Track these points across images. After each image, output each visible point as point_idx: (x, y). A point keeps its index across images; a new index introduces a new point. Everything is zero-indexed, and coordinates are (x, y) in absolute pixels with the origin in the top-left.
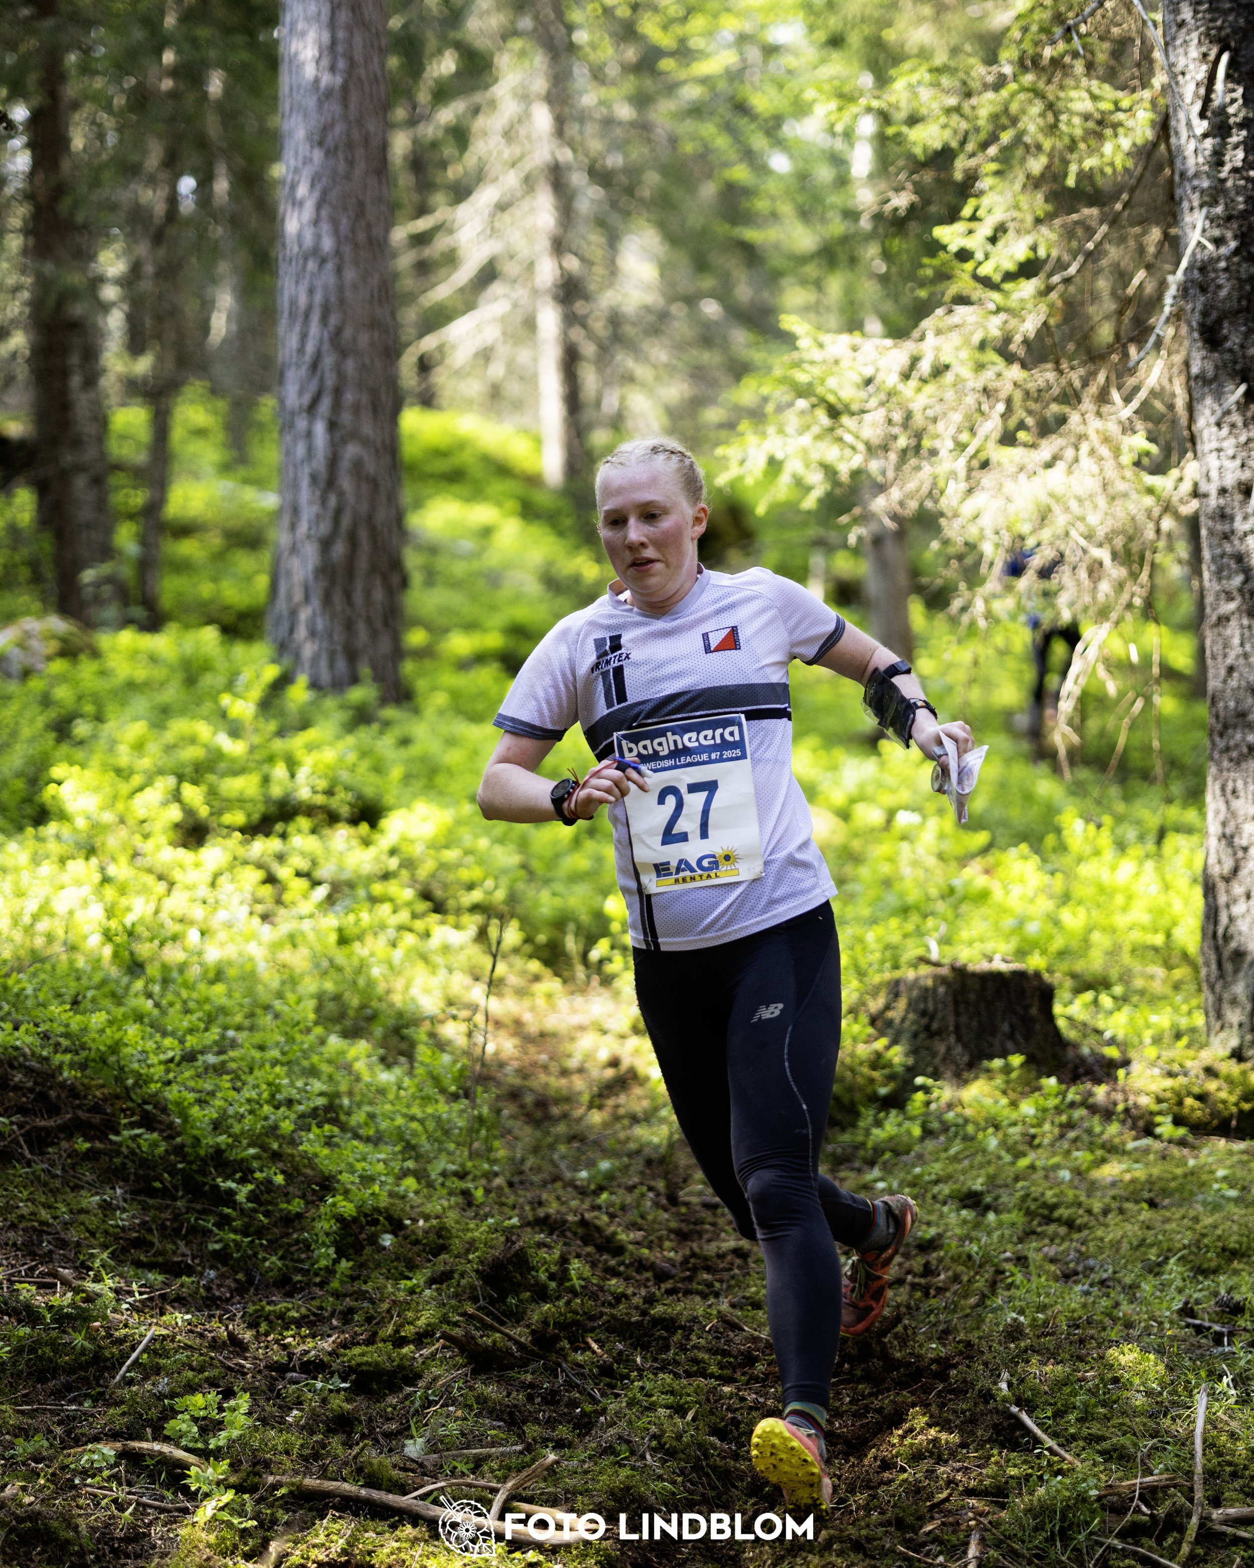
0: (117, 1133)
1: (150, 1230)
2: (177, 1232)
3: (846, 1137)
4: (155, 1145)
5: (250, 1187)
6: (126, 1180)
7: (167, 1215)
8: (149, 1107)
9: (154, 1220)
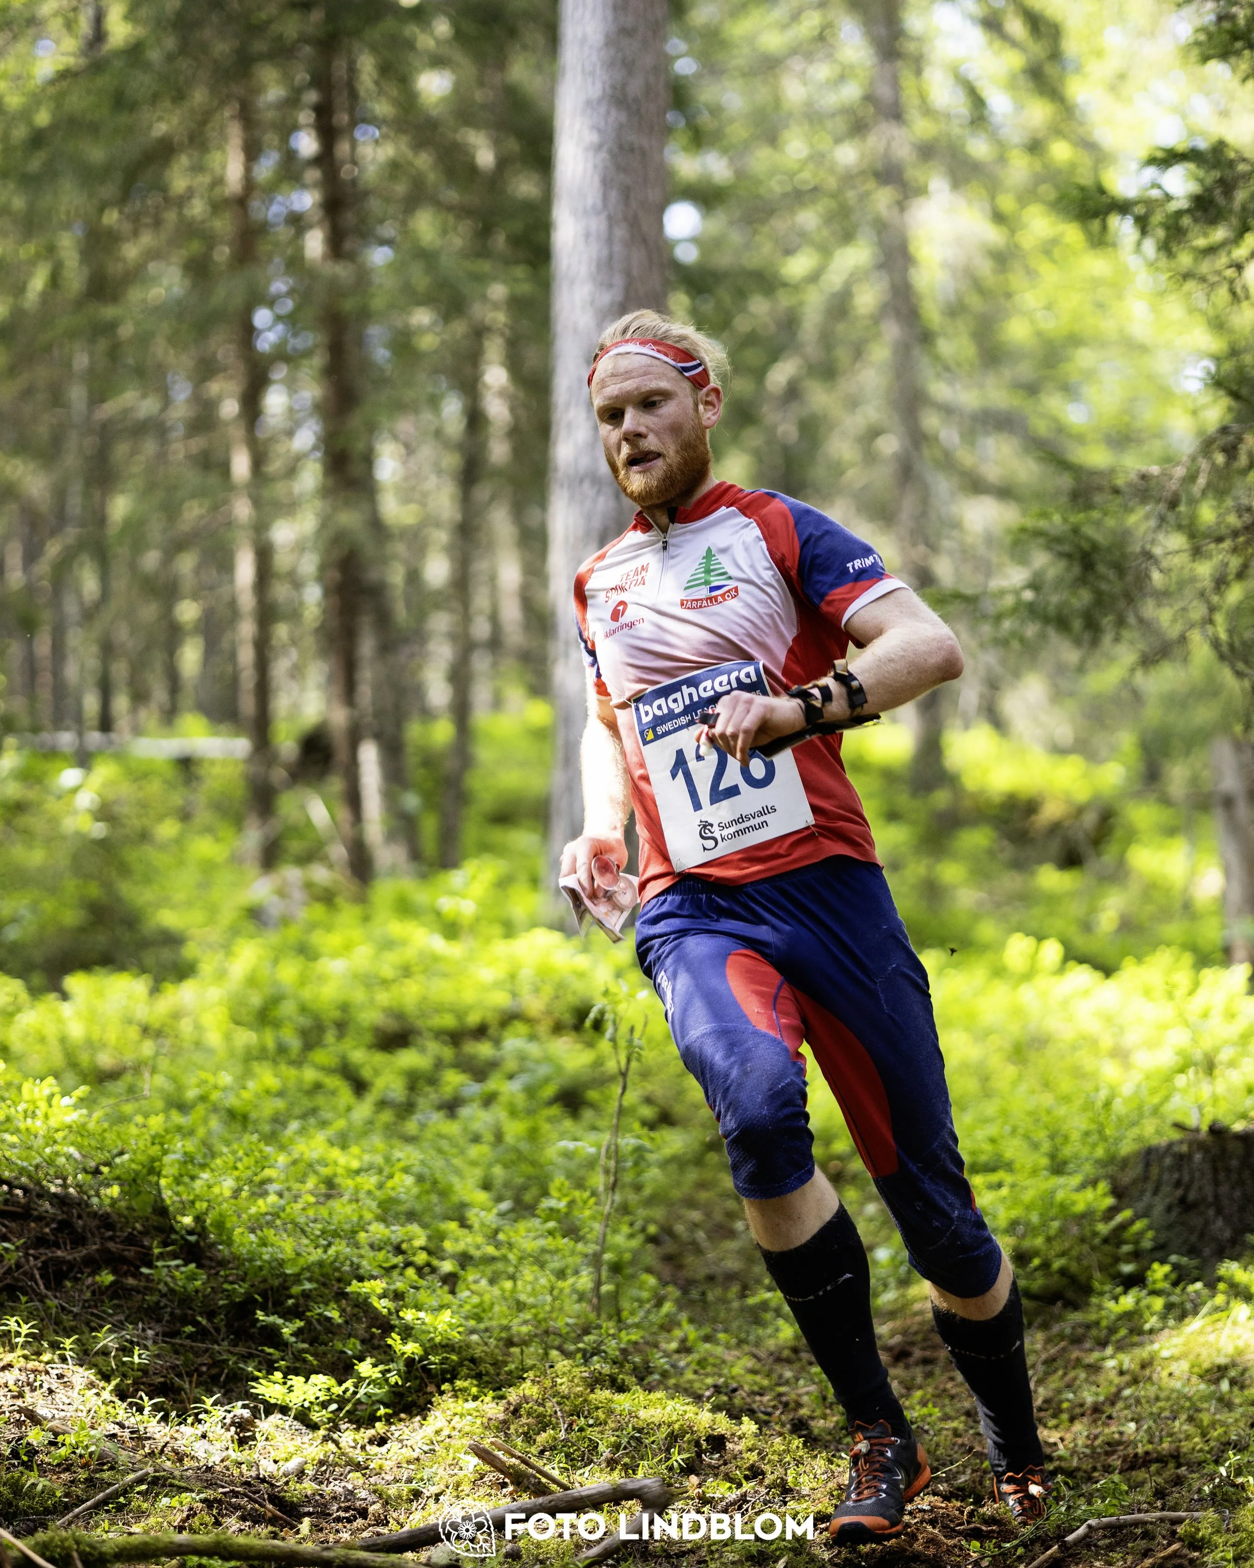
0: (150, 1265)
1: (179, 1376)
2: (215, 1379)
3: (1076, 1317)
4: (192, 1278)
5: (299, 1324)
6: (159, 1321)
7: (206, 1359)
8: (192, 1238)
9: (185, 1364)
